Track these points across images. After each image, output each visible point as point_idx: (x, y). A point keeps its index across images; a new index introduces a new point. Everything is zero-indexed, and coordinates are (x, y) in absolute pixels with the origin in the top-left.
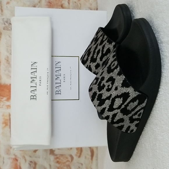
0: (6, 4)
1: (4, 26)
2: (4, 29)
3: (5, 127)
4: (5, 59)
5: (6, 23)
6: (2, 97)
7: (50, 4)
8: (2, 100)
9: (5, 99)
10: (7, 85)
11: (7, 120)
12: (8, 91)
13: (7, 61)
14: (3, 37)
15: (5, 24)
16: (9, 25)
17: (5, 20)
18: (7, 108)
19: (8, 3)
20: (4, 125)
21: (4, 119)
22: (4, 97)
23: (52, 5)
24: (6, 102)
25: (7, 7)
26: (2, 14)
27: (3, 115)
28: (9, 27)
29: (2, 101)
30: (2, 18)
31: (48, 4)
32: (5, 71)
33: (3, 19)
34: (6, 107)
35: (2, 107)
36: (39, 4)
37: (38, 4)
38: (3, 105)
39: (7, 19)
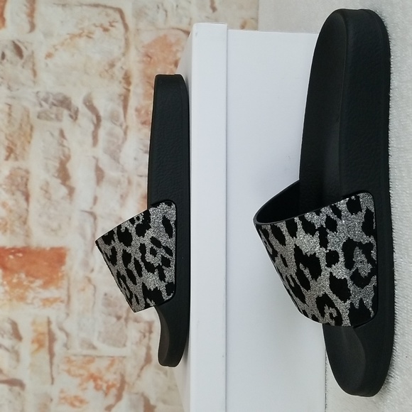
0: (46, 58)
1: (38, 109)
2: (39, 117)
3: (37, 350)
4: (42, 188)
5: (43, 103)
6: (32, 279)
7: (149, 59)
8: (33, 285)
9: (39, 282)
10: (44, 250)
11: (43, 334)
12: (46, 263)
13: (46, 192)
14: (36, 135)
15: (41, 105)
16: (51, 108)
17: (42, 95)
18: (44, 305)
19: (49, 56)
20: (36, 346)
21: (35, 331)
22: (36, 278)
23: (152, 61)
24: (41, 290)
25: (47, 65)
26: (34, 82)
27: (34, 323)
28: (52, 113)
29: (31, 288)
30: (36, 90)
31: (145, 59)
32: (40, 216)
33: (38, 93)
34: (41, 304)
35: (32, 304)
36: (123, 59)
37: (120, 59)
38: (34, 298)
39: (47, 93)
